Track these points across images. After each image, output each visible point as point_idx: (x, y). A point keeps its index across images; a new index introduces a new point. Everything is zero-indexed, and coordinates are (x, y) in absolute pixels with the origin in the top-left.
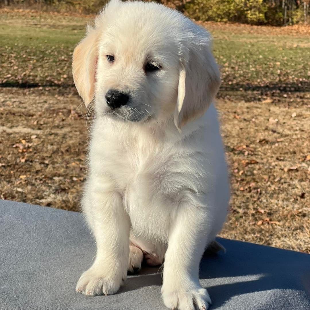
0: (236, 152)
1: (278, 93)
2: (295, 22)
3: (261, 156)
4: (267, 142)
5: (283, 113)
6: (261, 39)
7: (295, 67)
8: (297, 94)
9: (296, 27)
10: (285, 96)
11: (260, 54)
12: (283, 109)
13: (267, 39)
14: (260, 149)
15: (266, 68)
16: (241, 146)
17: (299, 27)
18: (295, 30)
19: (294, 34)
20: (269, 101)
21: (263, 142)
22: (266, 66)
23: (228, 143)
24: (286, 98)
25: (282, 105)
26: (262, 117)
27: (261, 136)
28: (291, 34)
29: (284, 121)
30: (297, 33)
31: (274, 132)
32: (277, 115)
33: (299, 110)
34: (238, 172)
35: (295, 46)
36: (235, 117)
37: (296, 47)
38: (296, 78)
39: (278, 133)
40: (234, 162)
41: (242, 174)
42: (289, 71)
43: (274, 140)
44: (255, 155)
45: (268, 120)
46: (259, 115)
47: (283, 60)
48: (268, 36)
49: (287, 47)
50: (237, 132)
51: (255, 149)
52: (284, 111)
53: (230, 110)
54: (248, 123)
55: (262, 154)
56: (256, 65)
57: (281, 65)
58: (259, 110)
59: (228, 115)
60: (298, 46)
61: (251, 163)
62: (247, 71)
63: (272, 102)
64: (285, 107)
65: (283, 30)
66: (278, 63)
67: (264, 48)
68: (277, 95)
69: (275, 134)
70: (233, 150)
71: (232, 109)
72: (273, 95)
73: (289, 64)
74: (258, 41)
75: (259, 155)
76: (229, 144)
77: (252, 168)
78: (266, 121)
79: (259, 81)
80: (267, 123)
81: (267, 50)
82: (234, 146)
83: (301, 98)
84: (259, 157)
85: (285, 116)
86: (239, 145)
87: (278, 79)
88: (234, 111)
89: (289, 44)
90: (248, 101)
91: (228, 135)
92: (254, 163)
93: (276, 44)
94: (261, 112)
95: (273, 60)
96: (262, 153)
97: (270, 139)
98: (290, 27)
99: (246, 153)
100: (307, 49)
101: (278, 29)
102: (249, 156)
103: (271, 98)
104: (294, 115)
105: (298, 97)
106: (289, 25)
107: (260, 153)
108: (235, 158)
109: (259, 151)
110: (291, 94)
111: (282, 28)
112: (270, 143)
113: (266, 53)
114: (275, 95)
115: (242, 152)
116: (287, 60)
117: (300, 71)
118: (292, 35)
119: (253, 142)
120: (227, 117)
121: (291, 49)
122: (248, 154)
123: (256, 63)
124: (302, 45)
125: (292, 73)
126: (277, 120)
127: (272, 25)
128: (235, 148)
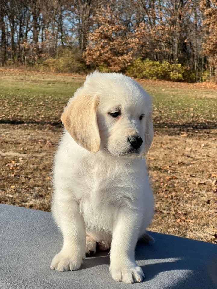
0: (162, 171)
1: (192, 130)
2: (203, 80)
3: (180, 174)
4: (184, 164)
5: (195, 144)
6: (180, 92)
7: (204, 112)
8: (205, 130)
9: (204, 83)
10: (197, 131)
11: (179, 102)
12: (195, 141)
13: (184, 92)
14: (179, 169)
15: (183, 112)
16: (165, 167)
17: (206, 84)
18: (203, 86)
19: (203, 89)
20: (185, 135)
21: (181, 164)
22: (183, 111)
23: (156, 164)
24: (197, 133)
25: (194, 138)
26: (181, 146)
27: (180, 159)
28: (201, 88)
29: (196, 149)
30: (205, 87)
31: (189, 157)
32: (191, 145)
33: (206, 142)
34: (163, 185)
35: (204, 97)
36: (161, 146)
37: (204, 98)
38: (204, 120)
39: (192, 158)
40: (160, 178)
41: (166, 186)
42: (199, 115)
43: (189, 163)
44: (176, 173)
45: (185, 148)
46: (178, 145)
47: (195, 107)
48: (184, 89)
49: (198, 98)
50: (163, 156)
51: (175, 169)
52: (195, 142)
53: (158, 142)
54: (170, 150)
55: (180, 172)
56: (176, 110)
57: (194, 110)
58: (178, 142)
59: (156, 145)
60: (206, 97)
61: (172, 179)
62: (170, 114)
63: (188, 136)
64: (197, 140)
65: (195, 86)
66: (192, 109)
67: (182, 98)
68: (191, 131)
69: (190, 159)
70: (160, 169)
71: (159, 141)
72: (188, 131)
73: (199, 109)
74: (178, 93)
75: (178, 173)
76: (157, 165)
77: (173, 182)
78: (183, 149)
79: (178, 121)
80: (184, 150)
81: (184, 99)
82: (161, 167)
83: (208, 133)
84: (178, 174)
85: (197, 146)
86: (164, 166)
87: (192, 119)
88: (160, 142)
89: (199, 96)
90: (171, 135)
91: (156, 159)
92: (174, 179)
93: (190, 95)
94: (180, 143)
95: (188, 106)
96: (180, 171)
97: (186, 162)
98: (200, 84)
99: (169, 172)
100: (212, 99)
101: (191, 85)
102: (171, 173)
103: (187, 133)
104: (203, 145)
105: (205, 132)
106: (199, 82)
107: (179, 172)
108: (161, 175)
109: (178, 170)
110: (201, 130)
111: (195, 84)
112: (186, 165)
113: (183, 102)
114: (189, 131)
115: (166, 171)
116: (198, 107)
117: (207, 115)
118: (202, 89)
119: (174, 164)
120: (156, 146)
121: (201, 99)
122: (171, 172)
123: (176, 108)
124: (208, 96)
125: (202, 115)
126: (190, 149)
127: (188, 82)
128: (161, 168)
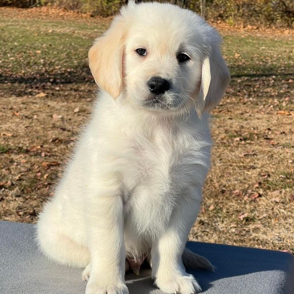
0: (32, 154)
1: (50, 86)
2: (43, 4)
3: (60, 157)
4: (61, 141)
5: (64, 109)
6: (10, 23)
7: (59, 56)
8: (69, 86)
9: (44, 9)
10: (58, 88)
11: (14, 40)
12: (61, 104)
13: (17, 23)
14: (56, 149)
15: (26, 58)
16: (34, 147)
17: (48, 9)
18: (44, 13)
19: (45, 18)
20: (42, 95)
21: (57, 141)
22: (26, 55)
23: (19, 144)
24: (58, 91)
25: (58, 99)
26: (43, 113)
27: (52, 134)
28: (40, 17)
29: (69, 117)
30: (46, 15)
31: (64, 129)
32: (58, 111)
33: (79, 105)
34: (42, 176)
35: (50, 31)
36: (14, 115)
37: (52, 33)
38: (64, 69)
39: (69, 131)
40: (33, 165)
41: (47, 177)
42: (53, 61)
43: (67, 139)
44: (53, 155)
45: (52, 116)
46: (38, 111)
47: (43, 48)
48: (14, 18)
49: (42, 33)
50: (23, 131)
51: (51, 149)
52: (63, 106)
53: (5, 107)
54: (30, 120)
55: (60, 155)
56: (14, 53)
57: (42, 53)
58: (38, 106)
59: (5, 112)
60: (53, 31)
61: (53, 166)
62: (6, 60)
63: (47, 96)
64: (64, 102)
65: (31, 12)
66: (39, 52)
67: (17, 34)
68: (49, 87)
69: (66, 132)
70: (27, 151)
71: (8, 106)
72: (44, 88)
73: (51, 52)
74: (7, 26)
75: (57, 156)
76: (21, 145)
77: (55, 170)
78: (50, 118)
79: (23, 72)
80: (51, 120)
81: (21, 36)
82: (27, 147)
83: (76, 90)
84: (58, 158)
85: (67, 111)
86: (32, 145)
87: (44, 69)
88: (10, 107)
89: (43, 29)
90: (19, 95)
91: (15, 135)
92: (55, 165)
93: (28, 28)
94: (40, 108)
95: (31, 47)
96: (60, 153)
97: (61, 137)
98: (38, 9)
99: (43, 154)
100: (64, 34)
101: (25, 11)
102: (47, 157)
103: (44, 92)
104: (77, 110)
105: (71, 89)
106: (36, 6)
107: (57, 154)
108: (33, 159)
109: (55, 151)
110: (63, 86)
111: (29, 10)
112: (65, 142)
113: (21, 40)
114: (46, 87)
115: (37, 154)
116: (47, 48)
117: (64, 61)
118: (43, 19)
119: (46, 142)
120: (4, 114)
121: (47, 34)
122: (46, 156)
123: (13, 51)
124: (58, 30)
125: (57, 62)
126: (60, 116)
127: (17, 6)
128: (29, 149)
